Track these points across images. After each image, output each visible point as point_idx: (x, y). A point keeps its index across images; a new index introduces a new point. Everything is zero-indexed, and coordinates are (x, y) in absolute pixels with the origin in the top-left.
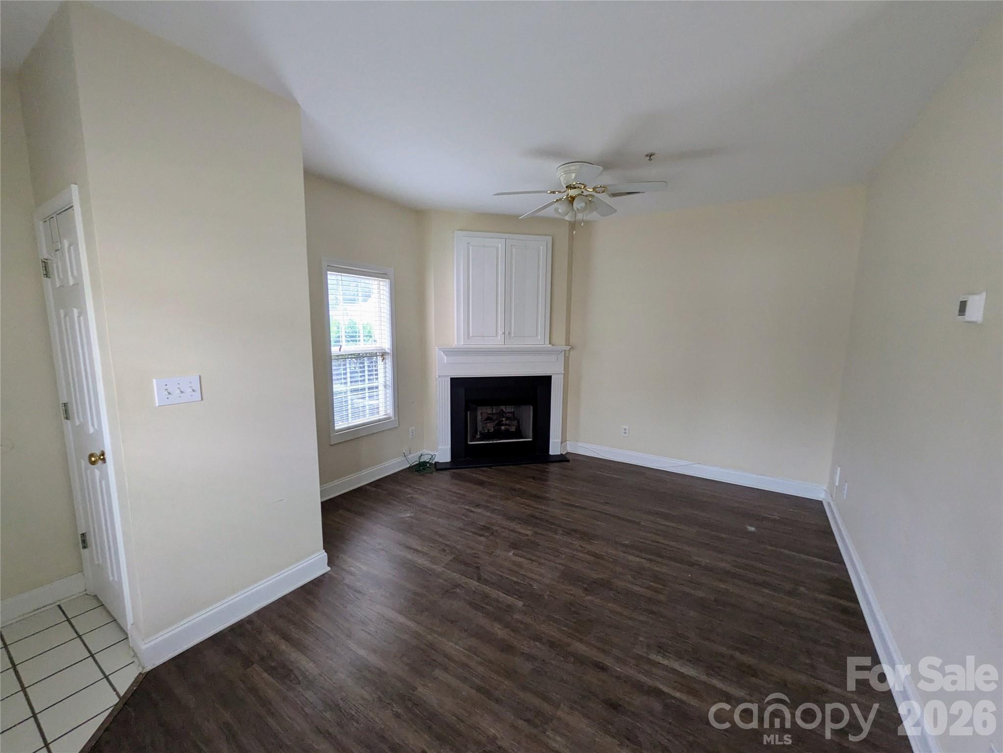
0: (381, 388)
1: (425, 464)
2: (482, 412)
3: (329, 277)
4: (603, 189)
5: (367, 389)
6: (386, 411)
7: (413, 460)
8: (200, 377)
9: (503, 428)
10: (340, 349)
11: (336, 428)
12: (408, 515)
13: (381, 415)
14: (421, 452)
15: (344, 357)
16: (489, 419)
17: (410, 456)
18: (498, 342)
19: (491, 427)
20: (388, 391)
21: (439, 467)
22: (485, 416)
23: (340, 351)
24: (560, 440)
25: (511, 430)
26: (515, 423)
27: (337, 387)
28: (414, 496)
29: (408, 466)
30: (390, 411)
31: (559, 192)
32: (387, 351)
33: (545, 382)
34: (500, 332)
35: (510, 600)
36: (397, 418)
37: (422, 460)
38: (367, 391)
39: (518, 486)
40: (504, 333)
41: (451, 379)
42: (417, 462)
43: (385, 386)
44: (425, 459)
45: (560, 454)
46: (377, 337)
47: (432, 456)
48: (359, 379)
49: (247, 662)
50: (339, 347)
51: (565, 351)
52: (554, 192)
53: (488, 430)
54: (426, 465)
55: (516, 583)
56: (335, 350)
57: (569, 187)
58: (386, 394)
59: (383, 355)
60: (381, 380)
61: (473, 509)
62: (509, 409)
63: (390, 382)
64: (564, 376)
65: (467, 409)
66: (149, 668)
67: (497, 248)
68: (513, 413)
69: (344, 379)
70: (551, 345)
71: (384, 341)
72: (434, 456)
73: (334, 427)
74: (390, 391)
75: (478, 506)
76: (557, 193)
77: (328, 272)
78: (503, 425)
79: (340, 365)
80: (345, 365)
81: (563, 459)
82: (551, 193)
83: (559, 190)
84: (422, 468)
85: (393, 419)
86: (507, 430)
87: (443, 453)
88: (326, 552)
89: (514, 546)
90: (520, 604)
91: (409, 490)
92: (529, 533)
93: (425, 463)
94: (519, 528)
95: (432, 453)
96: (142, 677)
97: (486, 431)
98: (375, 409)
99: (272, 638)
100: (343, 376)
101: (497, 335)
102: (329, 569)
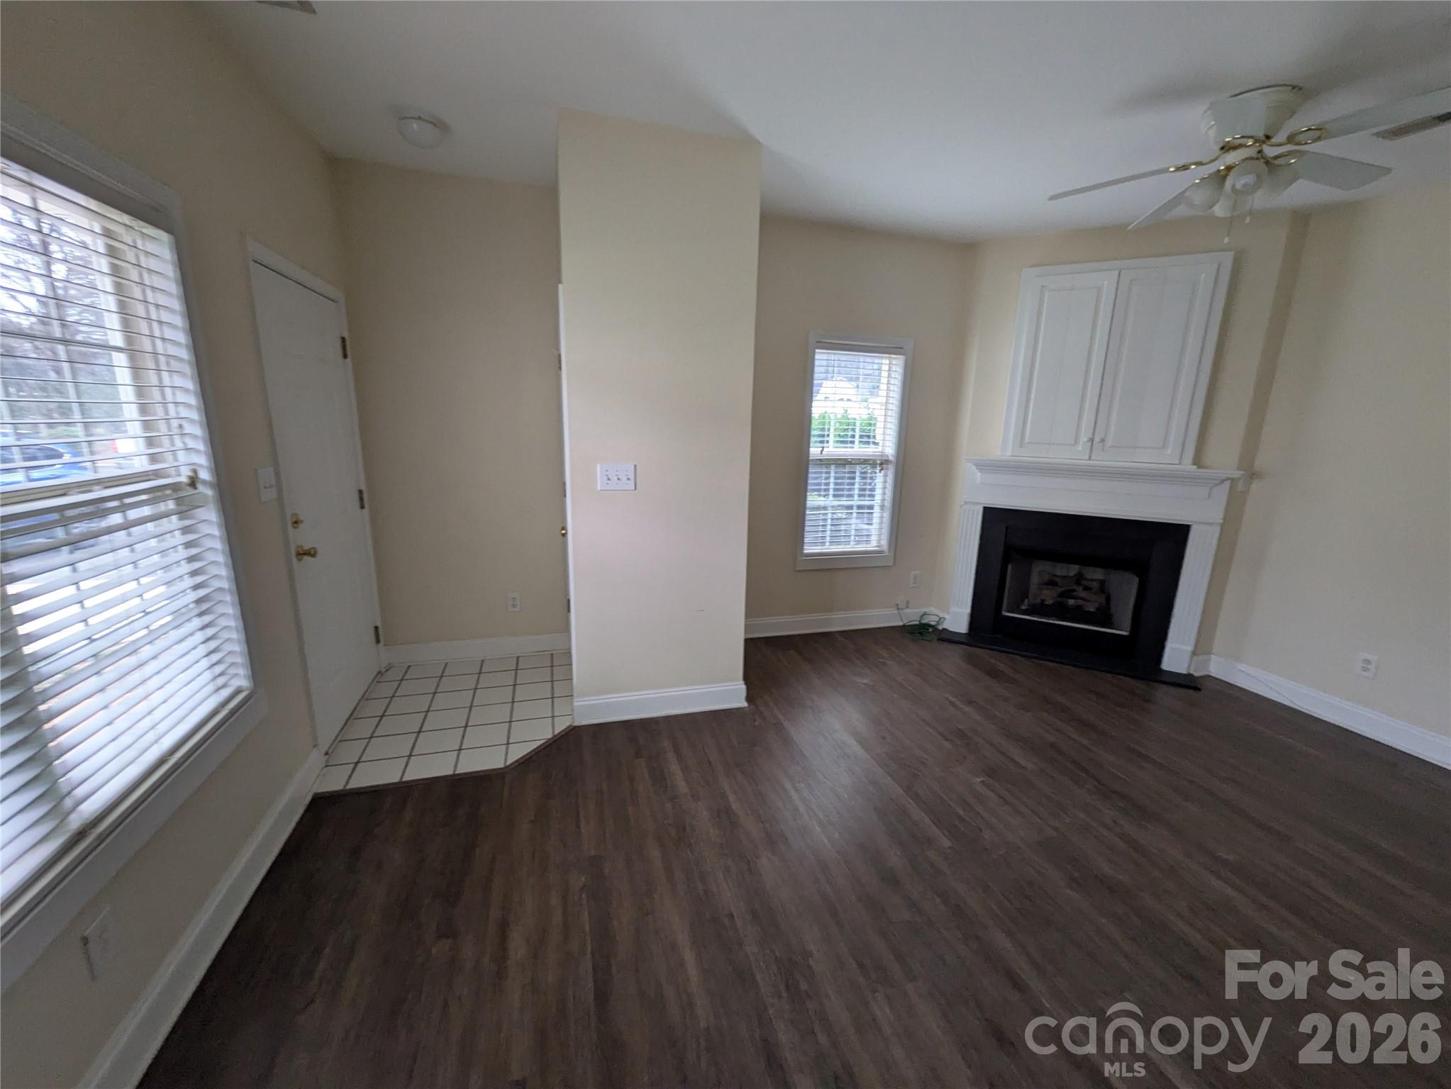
0: (877, 510)
1: (927, 627)
2: (1040, 571)
3: (817, 357)
4: (1317, 134)
5: (855, 508)
6: (879, 541)
7: (911, 616)
8: (635, 466)
9: (1071, 602)
10: (822, 451)
11: (805, 551)
12: (865, 681)
13: (872, 546)
14: (925, 610)
15: (826, 463)
16: (1051, 583)
17: (907, 611)
18: (1077, 455)
19: (1049, 596)
20: (885, 515)
21: (947, 638)
22: (1046, 577)
23: (821, 453)
24: (1190, 648)
25: (1086, 609)
26: (1102, 599)
27: (813, 500)
28: (888, 662)
29: (901, 624)
30: (884, 543)
31: (1198, 164)
32: (891, 458)
33: (1176, 535)
34: (1084, 438)
35: (934, 831)
36: (892, 554)
37: (924, 621)
38: (855, 510)
39: (1060, 699)
40: (1092, 440)
41: (986, 509)
42: (917, 623)
43: (882, 507)
44: (932, 620)
45: (1184, 672)
46: (879, 438)
47: (941, 619)
48: (846, 493)
49: (638, 755)
50: (821, 449)
51: (1232, 480)
52: (1185, 167)
53: (1043, 601)
54: (928, 629)
55: (959, 817)
56: (814, 451)
57: (1226, 148)
58: (882, 517)
59: (884, 463)
60: (878, 498)
61: (959, 704)
62: (1096, 574)
63: (888, 504)
64: (1221, 530)
65: (1006, 560)
66: (577, 724)
67: (1099, 290)
68: (1102, 583)
69: (825, 490)
70: (1195, 467)
71: (886, 443)
72: (942, 620)
73: (802, 549)
74: (887, 515)
75: (970, 703)
76: (1193, 167)
77: (817, 351)
78: (1073, 598)
79: (821, 473)
80: (828, 473)
81: (1188, 683)
82: (1178, 169)
83: (1195, 160)
84: (922, 632)
85: (887, 554)
86: (1079, 607)
87: (957, 618)
88: (746, 684)
89: (991, 772)
90: (947, 843)
91: (884, 653)
92: (1030, 766)
93: (928, 625)
94: (1016, 753)
95: (941, 615)
96: (571, 728)
97: (1039, 601)
98: (863, 536)
99: (666, 744)
100: (823, 487)
101: (1076, 441)
102: (746, 704)
